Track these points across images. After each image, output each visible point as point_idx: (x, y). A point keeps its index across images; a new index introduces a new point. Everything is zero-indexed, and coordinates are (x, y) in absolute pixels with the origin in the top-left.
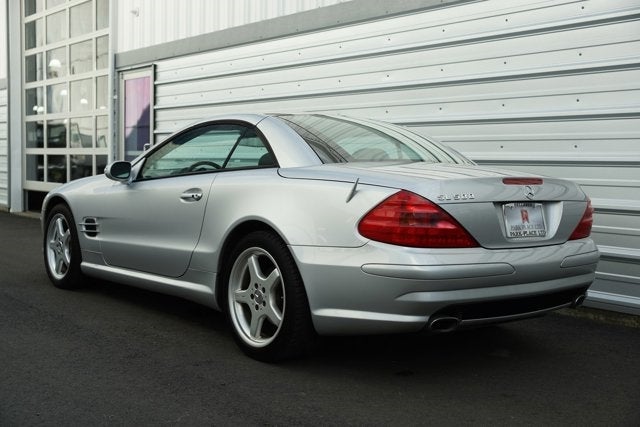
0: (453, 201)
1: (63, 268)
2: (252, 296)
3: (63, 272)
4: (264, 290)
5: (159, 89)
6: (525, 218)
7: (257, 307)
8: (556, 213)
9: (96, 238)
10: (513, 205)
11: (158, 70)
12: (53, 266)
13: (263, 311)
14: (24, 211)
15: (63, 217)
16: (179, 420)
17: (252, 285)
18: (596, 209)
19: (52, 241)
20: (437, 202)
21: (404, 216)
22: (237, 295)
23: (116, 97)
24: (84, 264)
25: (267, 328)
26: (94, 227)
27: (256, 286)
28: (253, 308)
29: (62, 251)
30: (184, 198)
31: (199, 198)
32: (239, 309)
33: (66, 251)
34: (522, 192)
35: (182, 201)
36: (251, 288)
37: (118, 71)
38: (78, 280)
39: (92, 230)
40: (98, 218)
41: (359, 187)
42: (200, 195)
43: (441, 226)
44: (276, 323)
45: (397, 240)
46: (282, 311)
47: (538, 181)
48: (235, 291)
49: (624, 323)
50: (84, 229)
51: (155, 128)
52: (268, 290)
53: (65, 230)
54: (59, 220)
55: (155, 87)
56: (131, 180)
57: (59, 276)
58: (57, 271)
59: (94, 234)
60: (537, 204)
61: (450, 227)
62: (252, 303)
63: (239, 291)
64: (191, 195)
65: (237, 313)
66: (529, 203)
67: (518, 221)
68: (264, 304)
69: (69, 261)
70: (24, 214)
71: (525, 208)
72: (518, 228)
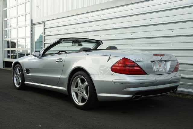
0: (139, 61)
1: (19, 84)
2: (79, 90)
3: (19, 85)
4: (82, 88)
5: (45, 30)
6: (160, 66)
7: (80, 93)
8: (169, 64)
9: (30, 74)
10: (156, 62)
11: (45, 24)
12: (16, 83)
13: (82, 95)
14: (4, 67)
15: (19, 68)
16: (59, 126)
17: (78, 87)
18: (180, 64)
19: (15, 75)
20: (134, 61)
21: (124, 65)
22: (74, 90)
23: (32, 32)
24: (25, 82)
25: (83, 100)
26: (29, 71)
27: (80, 87)
28: (79, 94)
29: (19, 78)
30: (57, 62)
31: (62, 61)
32: (74, 94)
33: (20, 79)
34: (159, 58)
35: (56, 62)
36: (78, 88)
37: (33, 25)
38: (24, 87)
39: (28, 72)
40: (30, 68)
41: (111, 57)
42: (62, 60)
43: (135, 68)
44: (86, 98)
45: (123, 73)
46: (88, 95)
47: (163, 55)
48: (73, 89)
49: (187, 97)
50: (25, 72)
51: (44, 42)
52: (83, 88)
53: (19, 72)
54: (18, 69)
55: (44, 29)
56: (40, 56)
57: (18, 86)
58: (17, 84)
59: (29, 73)
60: (163, 62)
61: (138, 68)
62: (78, 92)
63: (74, 89)
64: (59, 60)
65: (74, 95)
66: (161, 61)
67: (158, 67)
68: (82, 93)
69: (21, 82)
70: (4, 69)
71: (160, 63)
72: (158, 69)
